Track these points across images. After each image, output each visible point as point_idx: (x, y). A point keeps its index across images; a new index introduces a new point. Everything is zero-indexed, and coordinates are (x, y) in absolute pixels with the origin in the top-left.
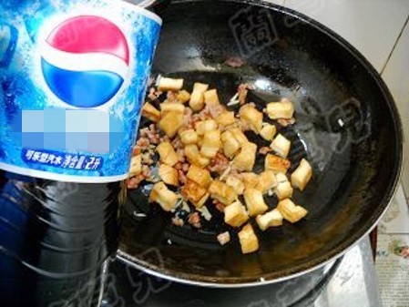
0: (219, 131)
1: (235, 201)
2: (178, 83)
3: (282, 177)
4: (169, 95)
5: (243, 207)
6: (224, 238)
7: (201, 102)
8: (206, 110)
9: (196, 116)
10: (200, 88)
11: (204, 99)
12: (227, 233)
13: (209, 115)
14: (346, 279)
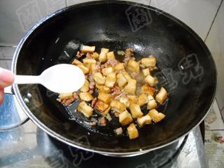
0: (115, 74)
1: (125, 111)
2: (93, 49)
3: (151, 97)
4: (88, 55)
5: (129, 114)
6: (119, 131)
7: (105, 58)
8: (108, 63)
9: (103, 65)
10: (104, 51)
11: (107, 56)
12: (121, 128)
13: (109, 65)
14: (188, 153)
